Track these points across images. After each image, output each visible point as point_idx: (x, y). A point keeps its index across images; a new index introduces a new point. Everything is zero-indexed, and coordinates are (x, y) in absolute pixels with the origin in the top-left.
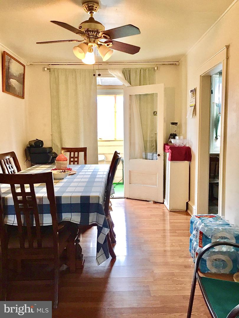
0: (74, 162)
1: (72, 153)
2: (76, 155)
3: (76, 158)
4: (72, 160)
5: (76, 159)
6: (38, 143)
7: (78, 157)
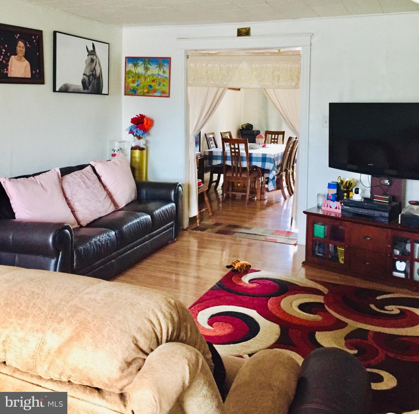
0: (274, 142)
1: (273, 136)
2: (276, 137)
3: (276, 139)
4: (273, 140)
5: (276, 141)
6: (249, 127)
7: (277, 139)
